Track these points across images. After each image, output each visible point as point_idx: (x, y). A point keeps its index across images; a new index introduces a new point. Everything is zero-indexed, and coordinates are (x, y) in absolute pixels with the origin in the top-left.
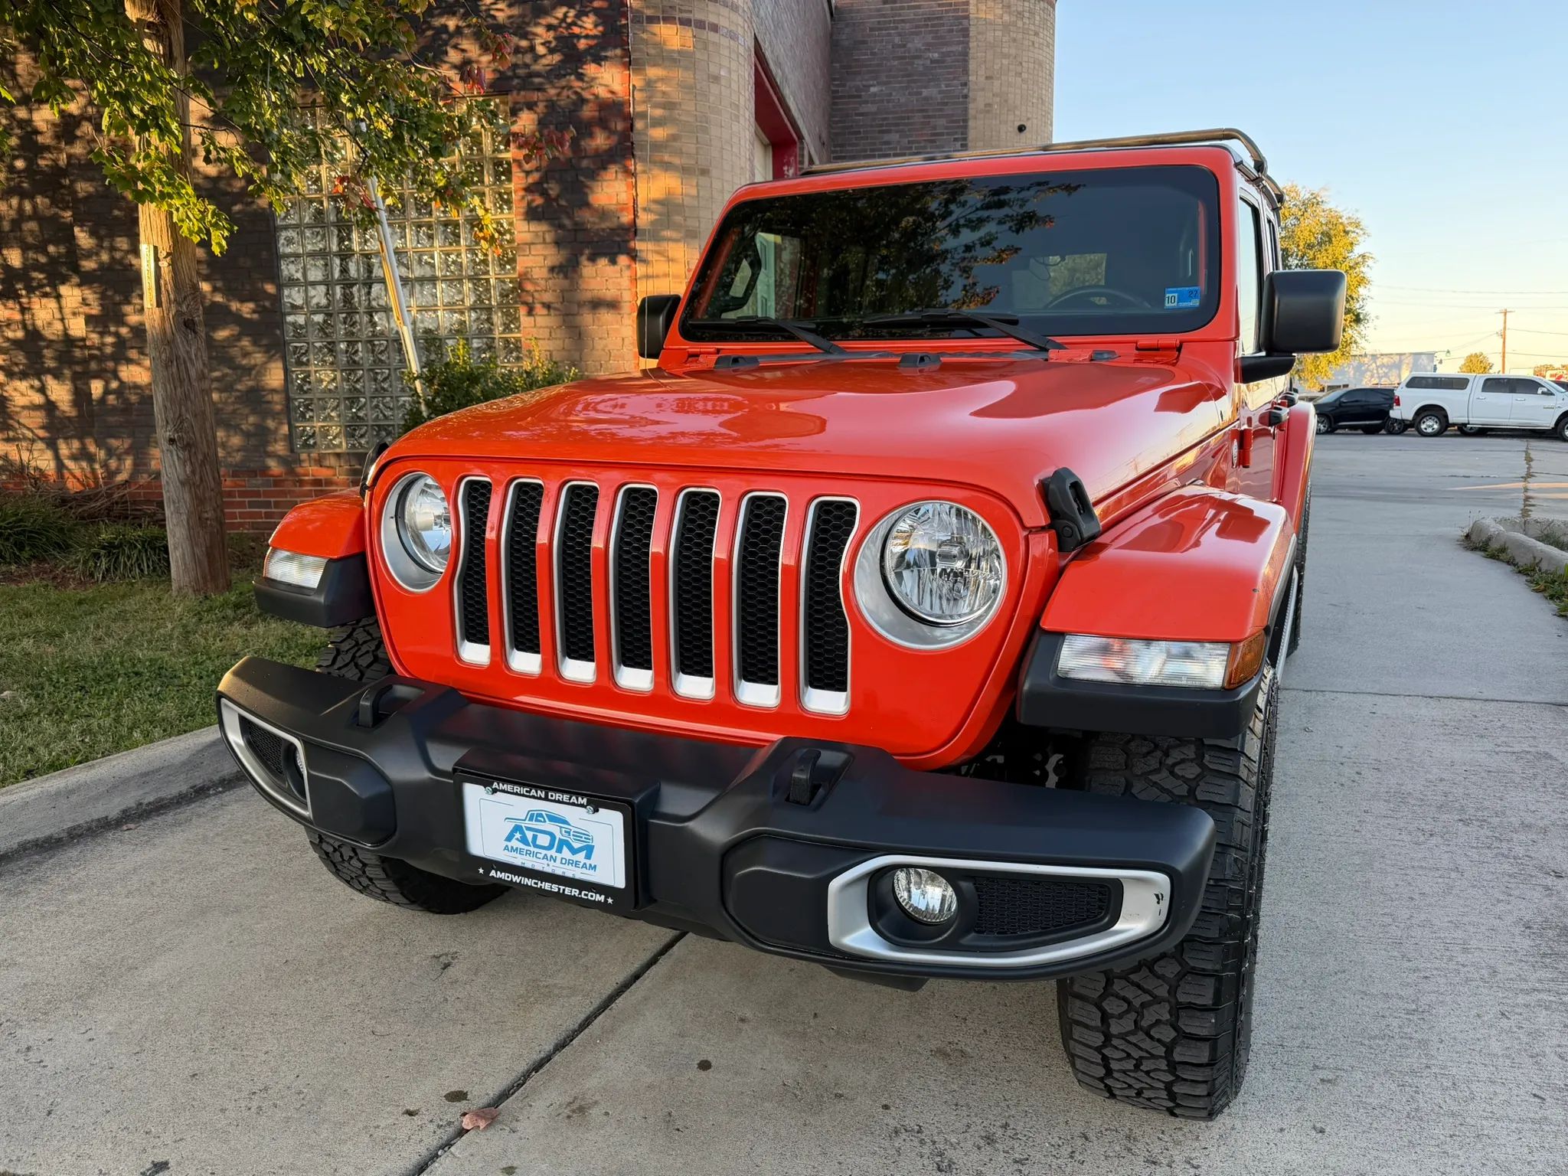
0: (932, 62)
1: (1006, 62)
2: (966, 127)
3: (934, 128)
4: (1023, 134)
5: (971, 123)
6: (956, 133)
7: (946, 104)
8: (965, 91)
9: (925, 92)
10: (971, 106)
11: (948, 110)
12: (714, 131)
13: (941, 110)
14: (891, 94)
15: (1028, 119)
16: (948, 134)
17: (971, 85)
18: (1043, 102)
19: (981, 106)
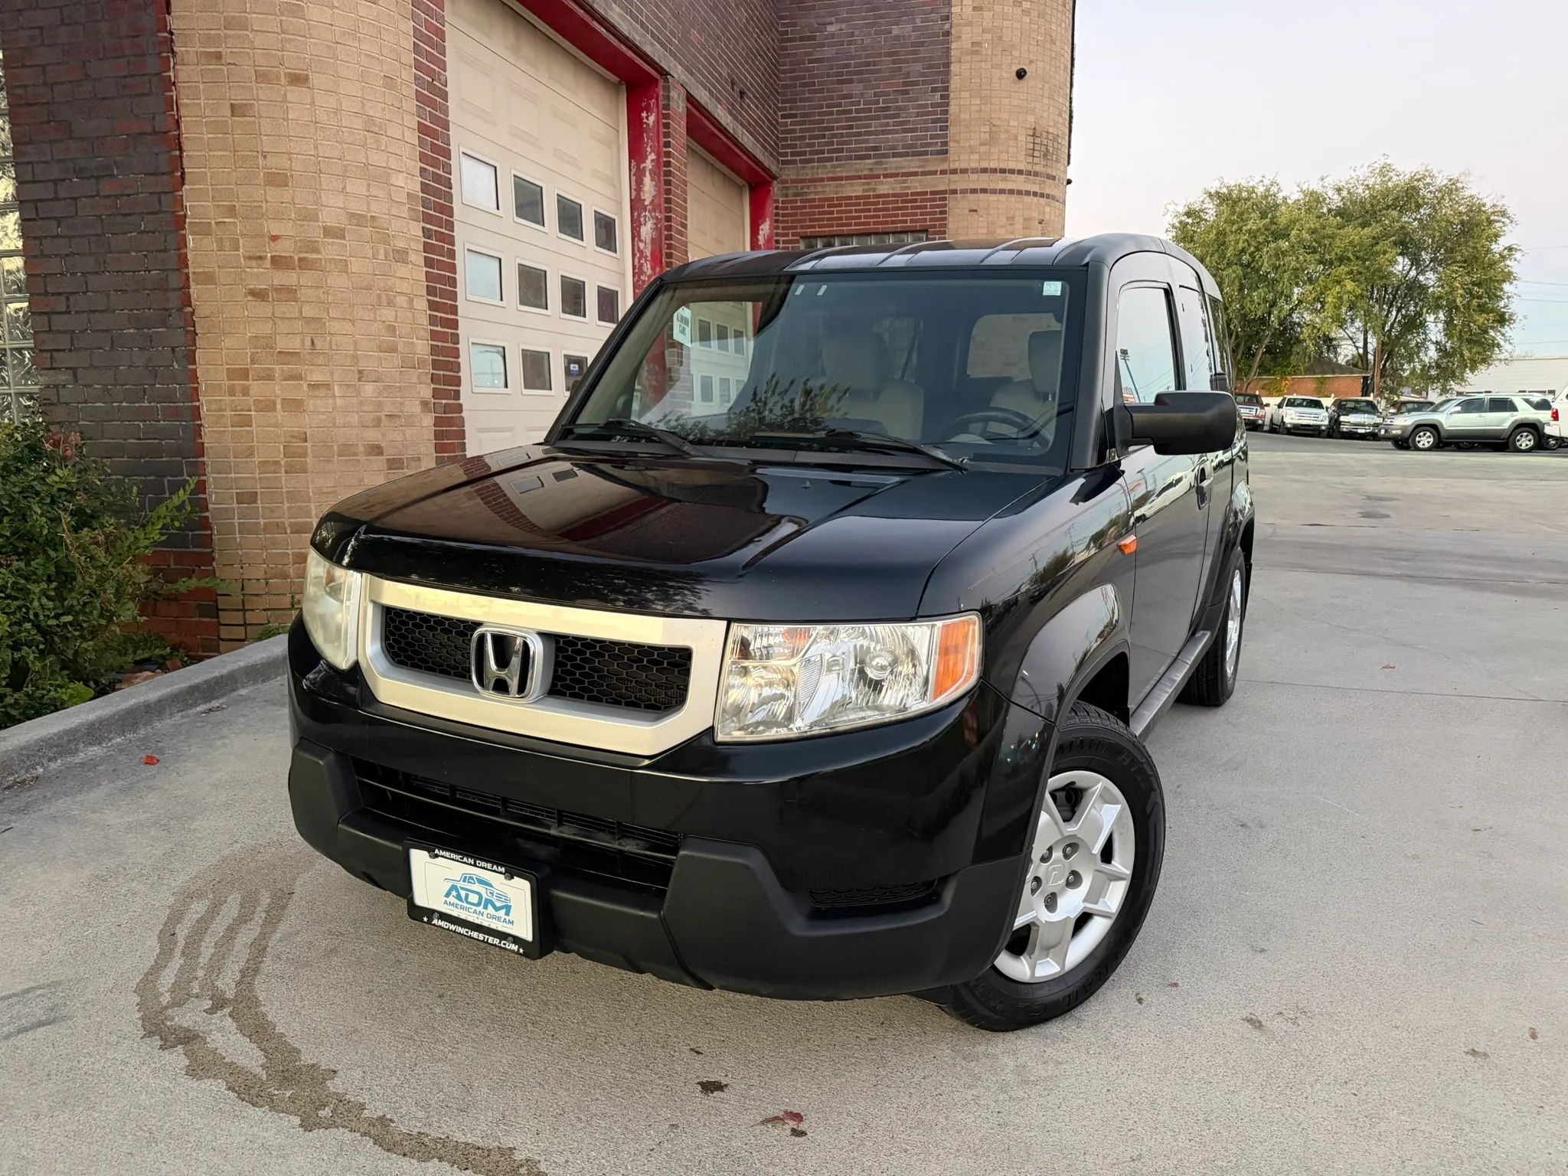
2: (947, 73)
3: (908, 75)
4: (1023, 82)
5: (954, 68)
6: (934, 82)
7: (923, 44)
8: (947, 27)
9: (896, 30)
10: (954, 46)
11: (924, 52)
12: (316, 13)
13: (915, 52)
14: (852, 35)
15: (1031, 62)
16: (924, 83)
17: (955, 19)
18: (1053, 42)
19: (967, 45)
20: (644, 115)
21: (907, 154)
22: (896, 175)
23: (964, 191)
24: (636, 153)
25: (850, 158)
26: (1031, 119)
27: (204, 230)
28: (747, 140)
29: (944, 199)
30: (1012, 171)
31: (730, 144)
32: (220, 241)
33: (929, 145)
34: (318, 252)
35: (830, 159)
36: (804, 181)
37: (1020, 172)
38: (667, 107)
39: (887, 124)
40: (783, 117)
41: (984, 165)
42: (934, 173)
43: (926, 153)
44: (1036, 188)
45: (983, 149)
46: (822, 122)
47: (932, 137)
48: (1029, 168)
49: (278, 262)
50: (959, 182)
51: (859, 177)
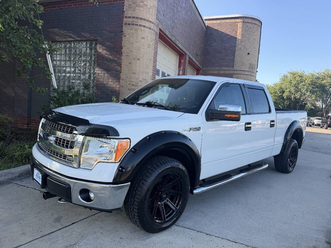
0: (228, 38)
1: (246, 38)
3: (227, 53)
4: (249, 55)
5: (236, 52)
6: (232, 54)
7: (231, 48)
8: (235, 45)
9: (226, 45)
10: (236, 48)
12: (142, 50)
13: (229, 49)
16: (230, 54)
17: (237, 43)
18: (255, 48)
19: (239, 48)
20: (182, 60)
21: (226, 67)
22: (224, 70)
23: (236, 74)
24: (180, 66)
25: (215, 67)
26: (250, 62)
27: (123, 80)
28: (197, 63)
29: (232, 75)
30: (246, 71)
31: (194, 64)
32: (125, 82)
33: (231, 65)
34: (138, 84)
35: (212, 67)
36: (206, 70)
37: (247, 71)
38: (186, 59)
39: (223, 61)
40: (204, 59)
41: (240, 69)
42: (231, 70)
43: (230, 67)
44: (250, 74)
45: (240, 67)
46: (211, 60)
47: (231, 64)
48: (249, 70)
49: (132, 85)
50: (236, 72)
51: (217, 70)
